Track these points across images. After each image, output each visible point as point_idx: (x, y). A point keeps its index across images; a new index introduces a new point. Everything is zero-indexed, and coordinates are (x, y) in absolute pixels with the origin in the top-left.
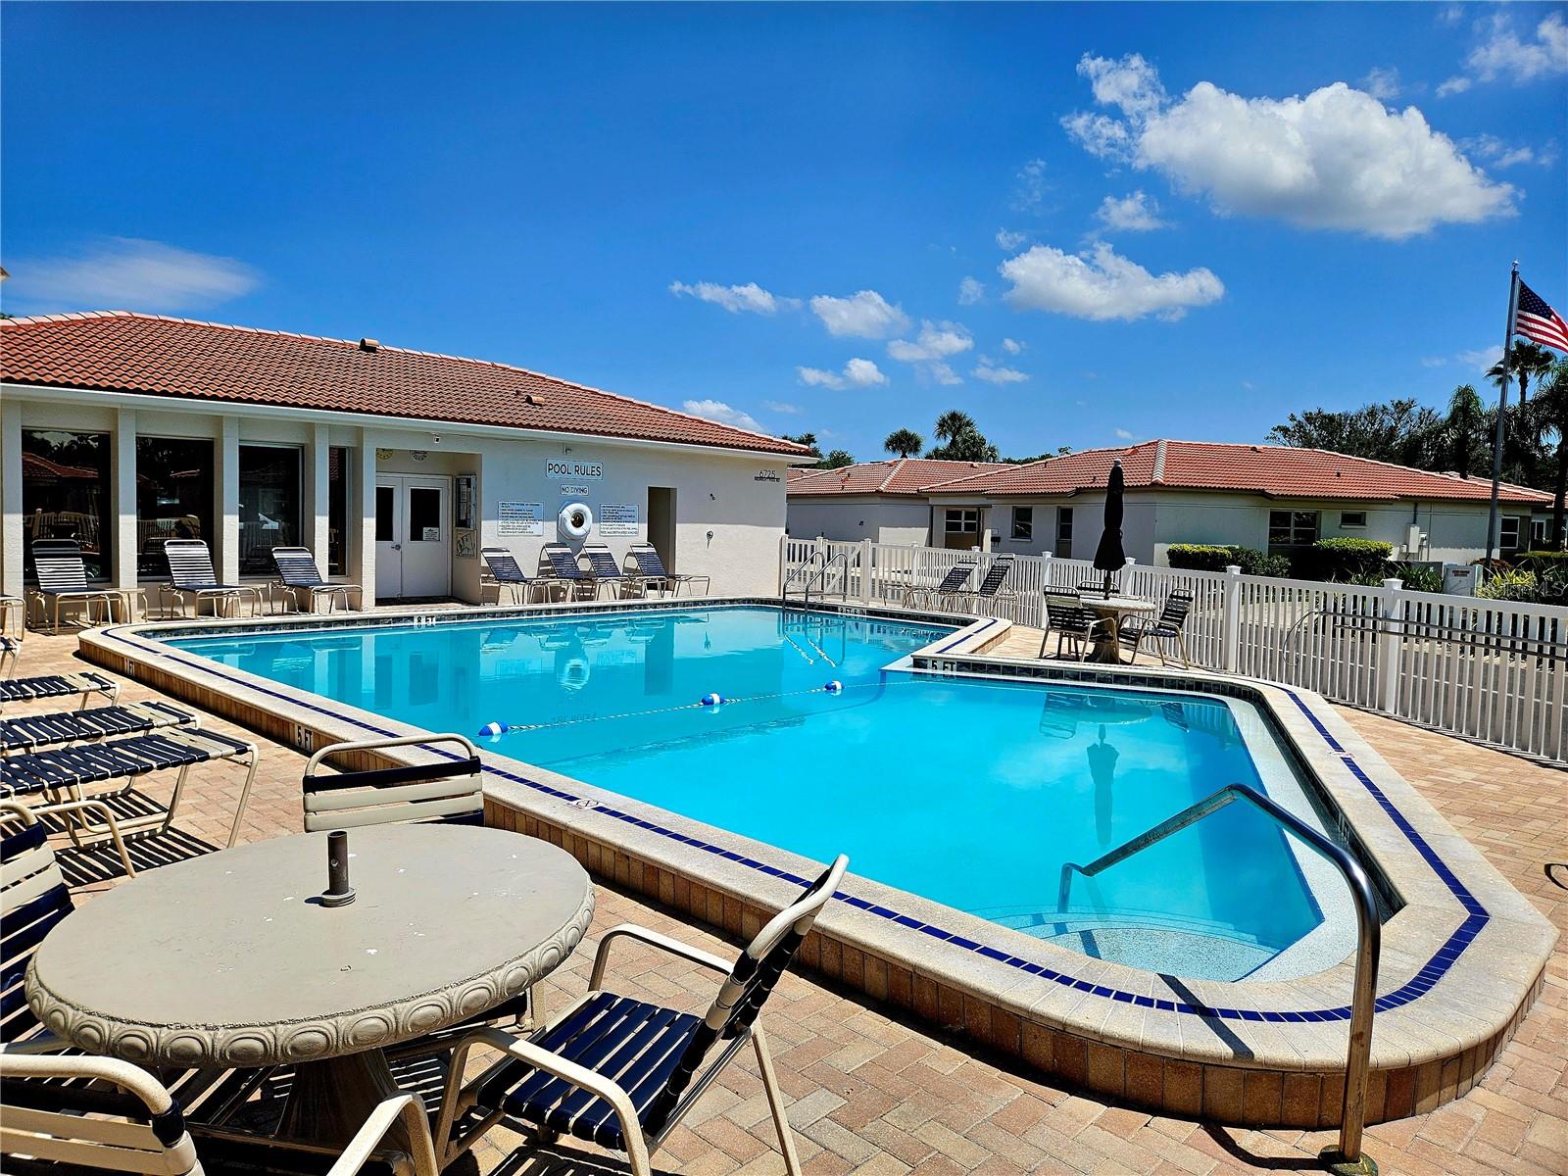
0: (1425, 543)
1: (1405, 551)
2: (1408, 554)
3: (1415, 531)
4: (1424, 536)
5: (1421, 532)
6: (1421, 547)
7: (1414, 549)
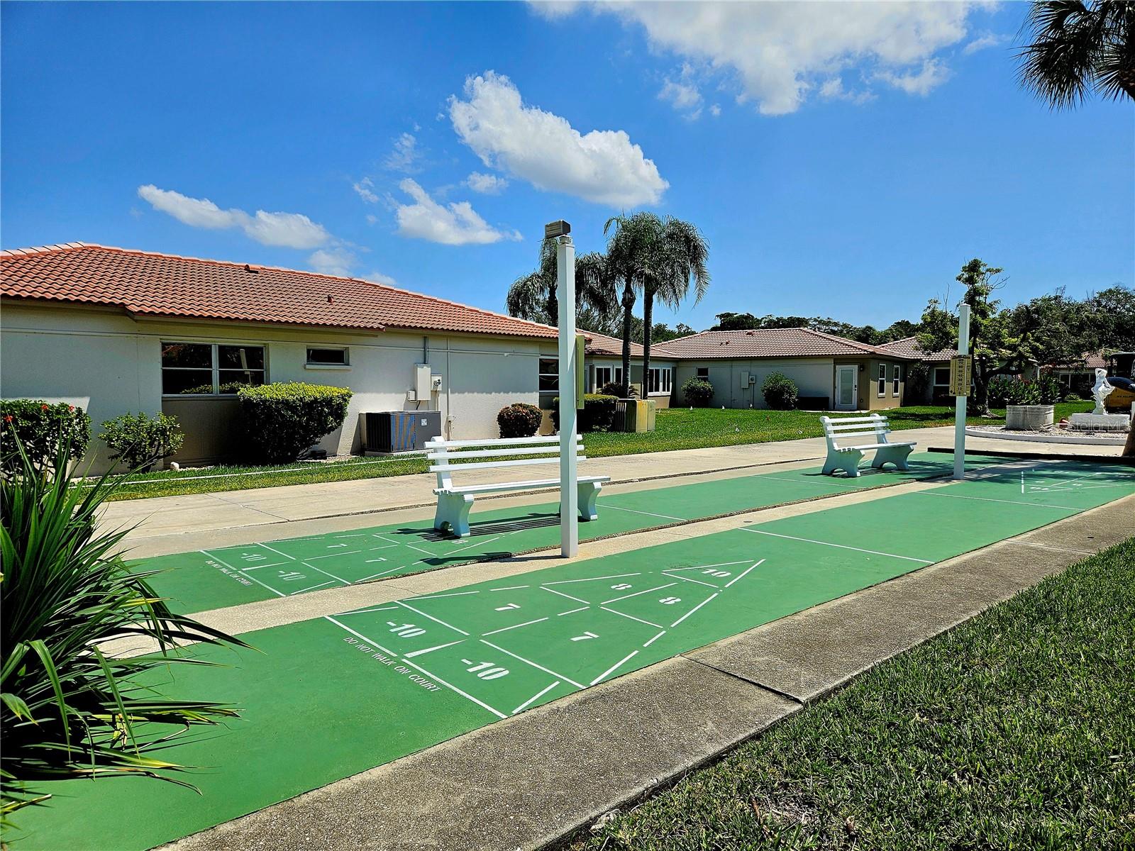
0: (440, 388)
1: (412, 398)
2: (418, 403)
3: (424, 373)
4: (436, 379)
5: (433, 374)
6: (435, 393)
7: (424, 395)
